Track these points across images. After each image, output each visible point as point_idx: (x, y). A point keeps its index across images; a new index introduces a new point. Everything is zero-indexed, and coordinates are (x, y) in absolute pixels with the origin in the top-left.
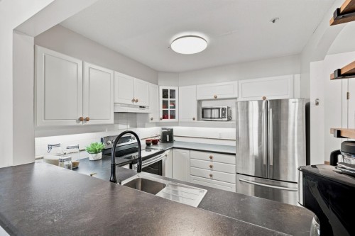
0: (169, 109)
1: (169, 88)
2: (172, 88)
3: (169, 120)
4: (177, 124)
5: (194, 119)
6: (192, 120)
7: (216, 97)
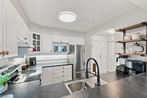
0: (37, 46)
1: (37, 34)
2: (39, 34)
3: (37, 52)
4: (39, 54)
5: (51, 51)
6: (50, 52)
7: (61, 42)
